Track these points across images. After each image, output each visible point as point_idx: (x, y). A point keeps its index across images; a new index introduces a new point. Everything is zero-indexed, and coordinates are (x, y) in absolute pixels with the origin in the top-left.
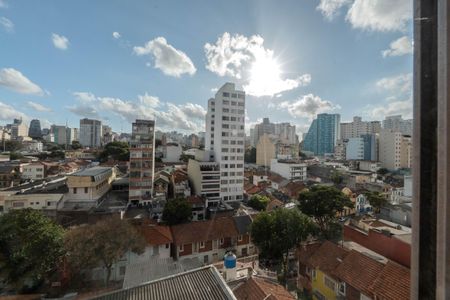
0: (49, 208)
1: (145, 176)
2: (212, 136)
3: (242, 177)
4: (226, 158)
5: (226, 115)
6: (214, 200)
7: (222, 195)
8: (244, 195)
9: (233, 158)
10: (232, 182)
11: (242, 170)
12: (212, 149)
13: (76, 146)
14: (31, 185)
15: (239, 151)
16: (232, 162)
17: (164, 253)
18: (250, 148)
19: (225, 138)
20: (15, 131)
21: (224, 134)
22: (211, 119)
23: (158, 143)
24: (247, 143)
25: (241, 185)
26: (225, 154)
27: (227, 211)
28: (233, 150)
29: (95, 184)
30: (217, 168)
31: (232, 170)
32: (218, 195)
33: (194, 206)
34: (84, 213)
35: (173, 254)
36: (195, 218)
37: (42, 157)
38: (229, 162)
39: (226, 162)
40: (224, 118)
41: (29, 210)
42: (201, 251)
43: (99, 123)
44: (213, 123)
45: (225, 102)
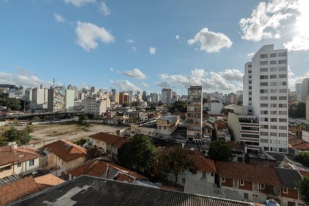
0: (150, 135)
1: (196, 123)
2: (250, 93)
3: (286, 131)
4: (266, 112)
5: (264, 74)
6: (254, 148)
7: (262, 145)
8: (290, 149)
9: (275, 113)
11: (286, 124)
12: (250, 104)
13: (160, 104)
14: (143, 123)
15: (281, 106)
16: (274, 116)
17: (211, 179)
18: (297, 103)
19: (264, 95)
21: (262, 91)
22: (248, 79)
23: (205, 101)
24: (291, 98)
25: (286, 139)
26: (265, 109)
27: (267, 160)
28: (274, 105)
29: (169, 125)
30: (256, 121)
31: (274, 124)
32: (257, 144)
33: (234, 150)
35: (217, 181)
36: (235, 159)
37: (147, 109)
38: (269, 116)
39: (265, 116)
40: (262, 77)
41: (142, 135)
43: (170, 90)
44: (250, 82)
45: (262, 63)
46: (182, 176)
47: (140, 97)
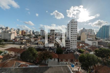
0: (35, 47)
2: (68, 33)
3: (76, 44)
4: (72, 39)
5: (72, 27)
6: (69, 49)
7: (71, 48)
8: (77, 49)
9: (74, 39)
10: (73, 45)
11: (76, 42)
12: (68, 36)
13: (40, 35)
14: (32, 43)
15: (75, 37)
16: (74, 40)
18: (79, 36)
20: (30, 32)
21: (71, 33)
22: (68, 29)
23: (55, 35)
24: (78, 35)
25: (76, 46)
26: (72, 38)
27: (72, 52)
28: (74, 37)
29: (43, 43)
30: (69, 41)
31: (74, 42)
32: (70, 48)
33: (64, 50)
34: (41, 49)
35: (58, 61)
36: (64, 53)
37: (34, 37)
38: (73, 40)
39: (72, 40)
40: (71, 28)
41: (32, 47)
42: (65, 61)
43: (44, 31)
44: (68, 30)
45: (72, 24)
46: (47, 61)
47: (31, 33)
